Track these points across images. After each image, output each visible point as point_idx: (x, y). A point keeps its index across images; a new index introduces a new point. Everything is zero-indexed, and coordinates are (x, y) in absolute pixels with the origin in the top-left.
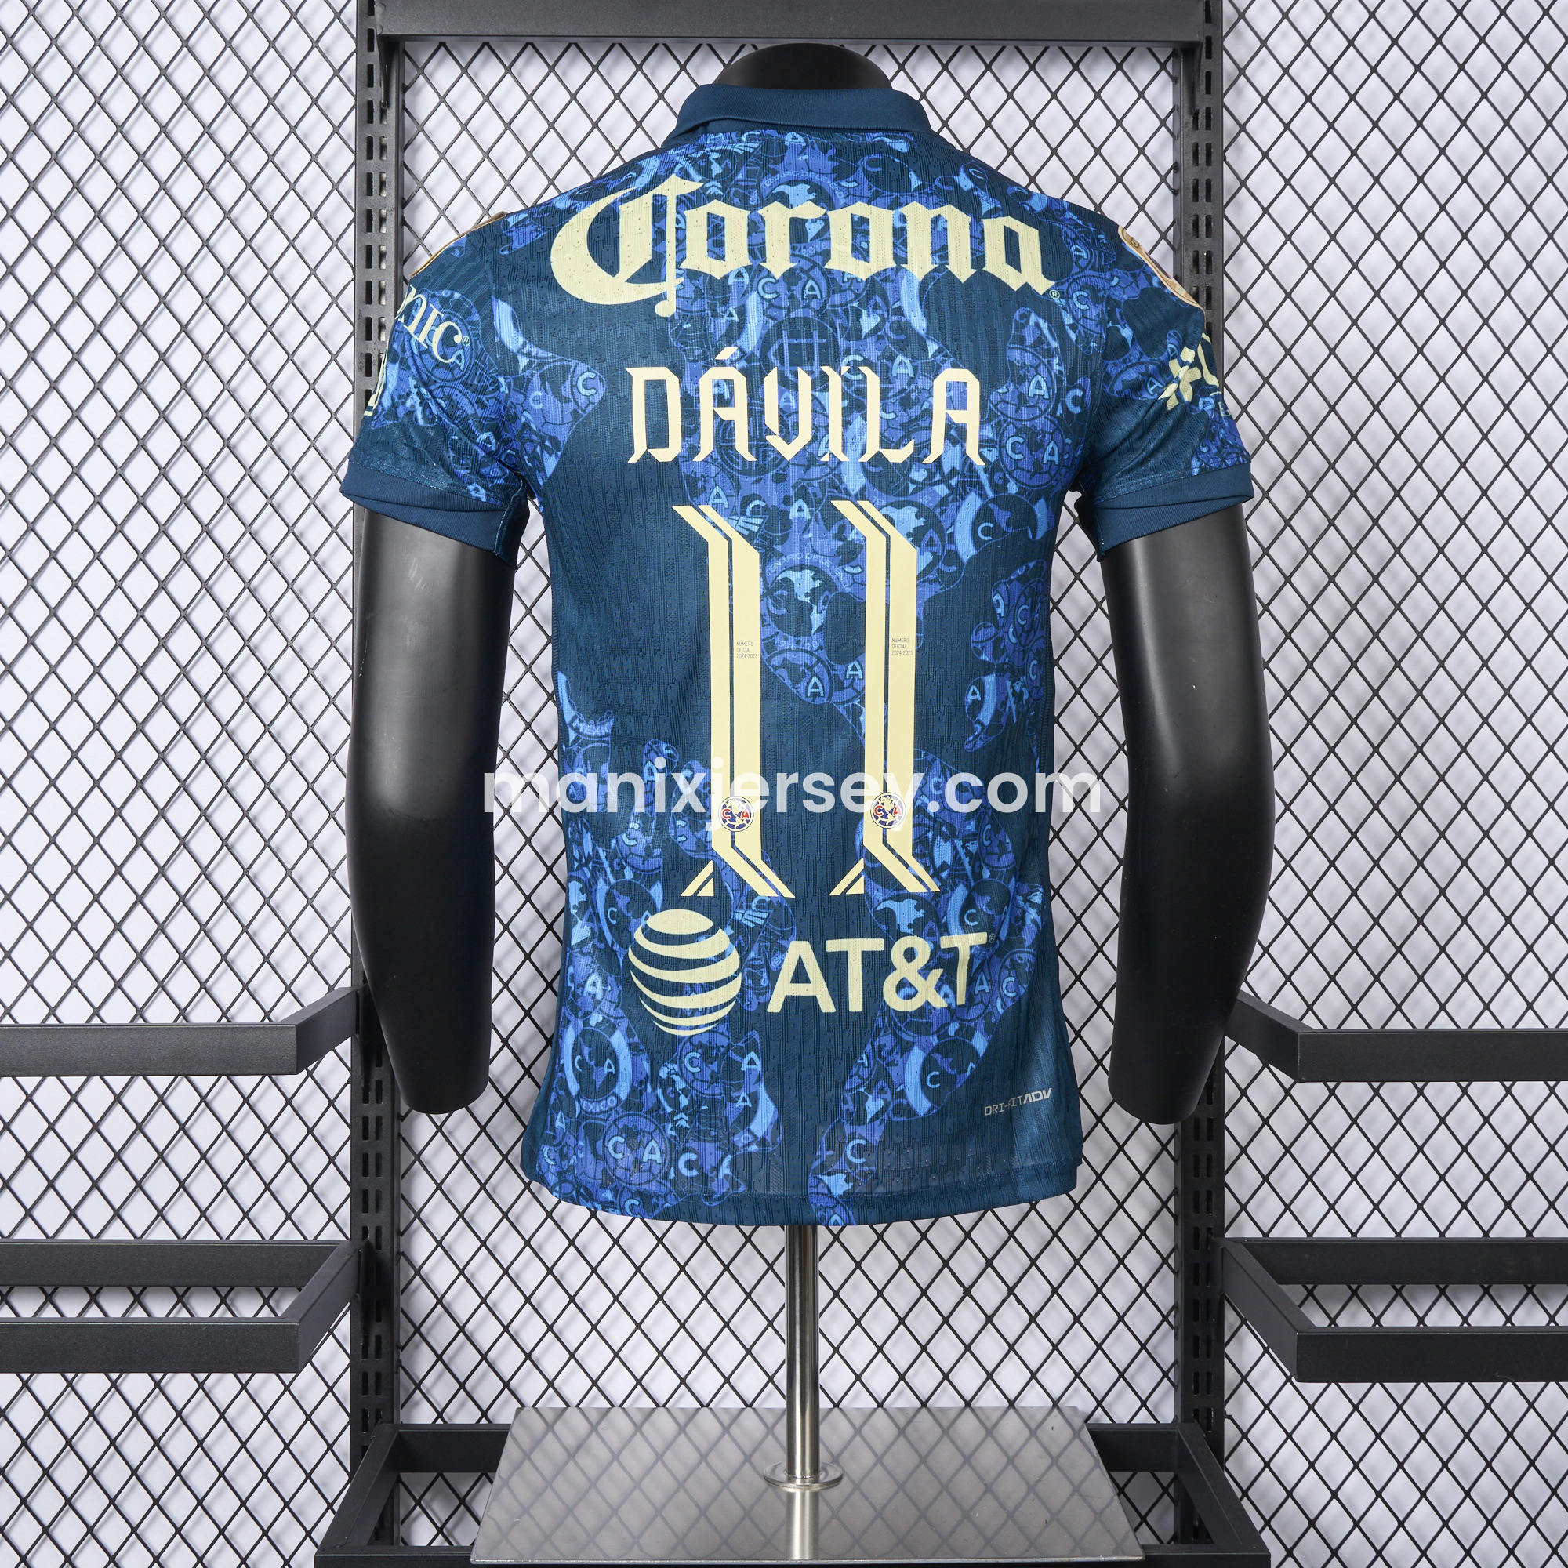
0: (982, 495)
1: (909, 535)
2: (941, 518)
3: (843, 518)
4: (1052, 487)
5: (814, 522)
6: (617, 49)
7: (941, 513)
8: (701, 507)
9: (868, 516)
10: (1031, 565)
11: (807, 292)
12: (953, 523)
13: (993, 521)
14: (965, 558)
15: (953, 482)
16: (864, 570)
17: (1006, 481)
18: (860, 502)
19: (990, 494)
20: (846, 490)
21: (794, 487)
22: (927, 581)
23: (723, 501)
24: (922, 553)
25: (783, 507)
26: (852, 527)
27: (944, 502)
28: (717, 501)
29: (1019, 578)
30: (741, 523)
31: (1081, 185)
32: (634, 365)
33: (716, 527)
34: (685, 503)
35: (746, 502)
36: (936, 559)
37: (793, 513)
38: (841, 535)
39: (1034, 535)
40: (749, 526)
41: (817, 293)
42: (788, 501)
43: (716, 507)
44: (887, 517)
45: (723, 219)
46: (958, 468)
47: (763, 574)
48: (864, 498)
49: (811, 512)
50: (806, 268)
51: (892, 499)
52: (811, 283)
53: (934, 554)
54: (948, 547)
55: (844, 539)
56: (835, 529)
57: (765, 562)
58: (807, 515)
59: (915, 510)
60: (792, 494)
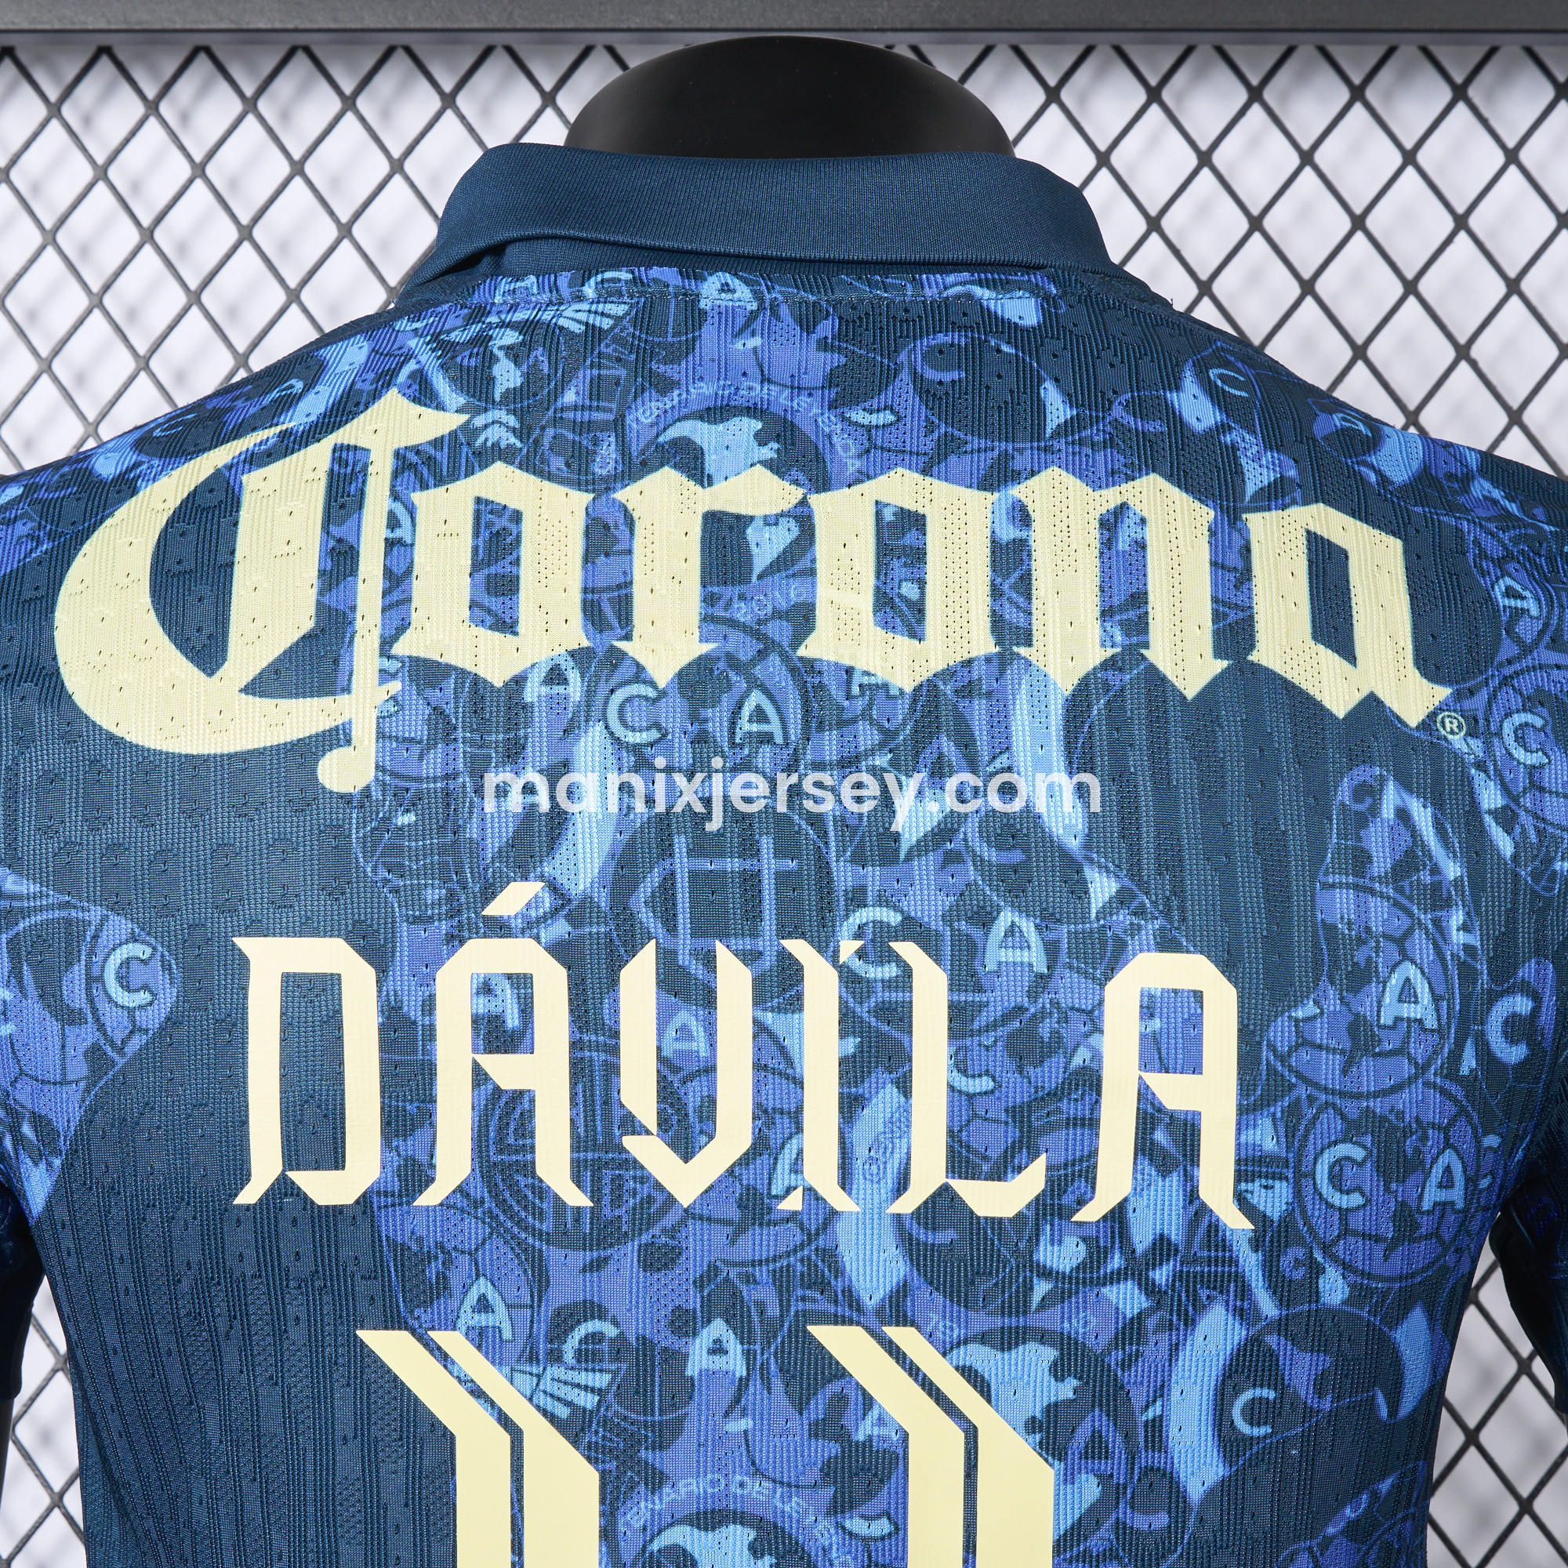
0: (1245, 1312)
1: (1031, 1426)
2: (1125, 1377)
3: (841, 1373)
4: (1445, 1270)
5: (756, 1387)
6: (400, 61)
7: (1127, 1364)
8: (438, 1336)
9: (913, 1371)
10: (1385, 1486)
11: (746, 726)
12: (1161, 1391)
13: (1276, 1380)
14: (1195, 1490)
15: (1161, 1275)
16: (899, 1528)
17: (1316, 1271)
18: (893, 1332)
19: (1267, 1306)
20: (849, 1292)
21: (699, 1284)
22: (1084, 1556)
23: (500, 1317)
24: (1067, 1478)
25: (666, 1339)
26: (868, 1402)
27: (1132, 1331)
28: (483, 1319)
29: (1353, 1530)
30: (547, 1384)
31: (1474, 365)
32: (256, 928)
33: (477, 1393)
34: (392, 1321)
35: (564, 1322)
36: (1112, 1492)
37: (698, 1359)
38: (830, 1427)
39: (1394, 1404)
40: (573, 1395)
41: (775, 727)
42: (684, 1324)
43: (480, 1338)
44: (970, 1374)
45: (517, 517)
46: (1176, 1234)
47: (608, 1534)
48: (902, 1320)
49: (749, 1356)
50: (744, 655)
51: (982, 1321)
52: (756, 698)
53: (1104, 1479)
54: (1145, 1459)
55: (842, 1436)
56: (818, 1407)
57: (612, 1500)
58: (735, 1362)
59: (1049, 1354)
60: (694, 1301)
